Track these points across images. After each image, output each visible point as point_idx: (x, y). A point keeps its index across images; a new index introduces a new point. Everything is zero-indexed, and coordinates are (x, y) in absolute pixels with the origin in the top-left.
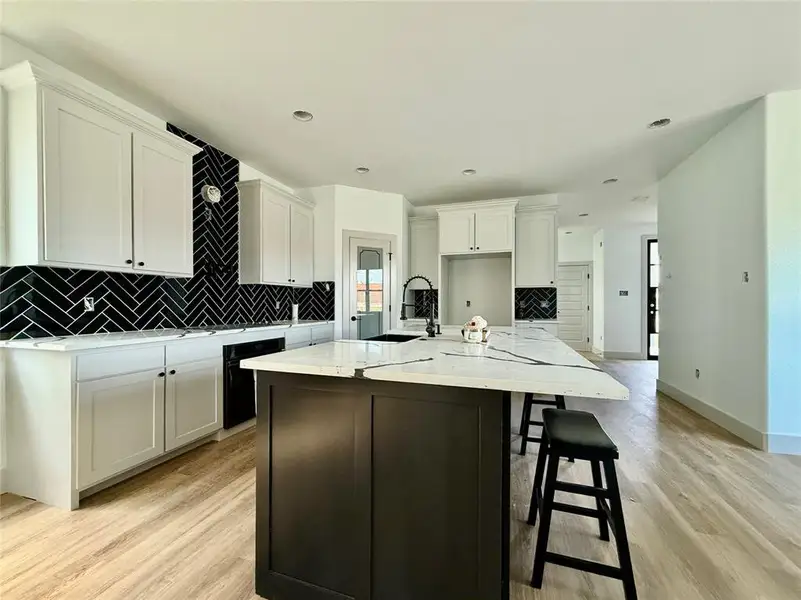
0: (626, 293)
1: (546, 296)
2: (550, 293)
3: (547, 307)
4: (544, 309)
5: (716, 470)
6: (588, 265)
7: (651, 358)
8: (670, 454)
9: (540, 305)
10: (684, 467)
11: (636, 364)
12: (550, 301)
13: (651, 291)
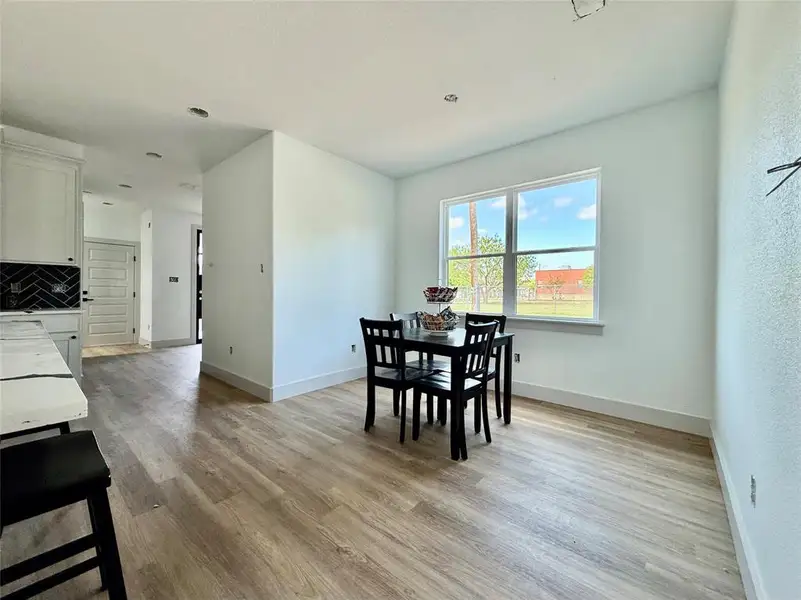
0: (176, 280)
1: (64, 279)
2: (71, 275)
3: (63, 292)
4: (59, 295)
5: (239, 433)
6: (136, 246)
7: (199, 341)
8: (204, 433)
9: (50, 289)
10: (215, 441)
11: (184, 349)
12: (69, 283)
13: (199, 278)
